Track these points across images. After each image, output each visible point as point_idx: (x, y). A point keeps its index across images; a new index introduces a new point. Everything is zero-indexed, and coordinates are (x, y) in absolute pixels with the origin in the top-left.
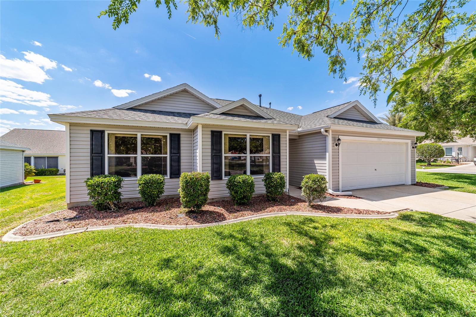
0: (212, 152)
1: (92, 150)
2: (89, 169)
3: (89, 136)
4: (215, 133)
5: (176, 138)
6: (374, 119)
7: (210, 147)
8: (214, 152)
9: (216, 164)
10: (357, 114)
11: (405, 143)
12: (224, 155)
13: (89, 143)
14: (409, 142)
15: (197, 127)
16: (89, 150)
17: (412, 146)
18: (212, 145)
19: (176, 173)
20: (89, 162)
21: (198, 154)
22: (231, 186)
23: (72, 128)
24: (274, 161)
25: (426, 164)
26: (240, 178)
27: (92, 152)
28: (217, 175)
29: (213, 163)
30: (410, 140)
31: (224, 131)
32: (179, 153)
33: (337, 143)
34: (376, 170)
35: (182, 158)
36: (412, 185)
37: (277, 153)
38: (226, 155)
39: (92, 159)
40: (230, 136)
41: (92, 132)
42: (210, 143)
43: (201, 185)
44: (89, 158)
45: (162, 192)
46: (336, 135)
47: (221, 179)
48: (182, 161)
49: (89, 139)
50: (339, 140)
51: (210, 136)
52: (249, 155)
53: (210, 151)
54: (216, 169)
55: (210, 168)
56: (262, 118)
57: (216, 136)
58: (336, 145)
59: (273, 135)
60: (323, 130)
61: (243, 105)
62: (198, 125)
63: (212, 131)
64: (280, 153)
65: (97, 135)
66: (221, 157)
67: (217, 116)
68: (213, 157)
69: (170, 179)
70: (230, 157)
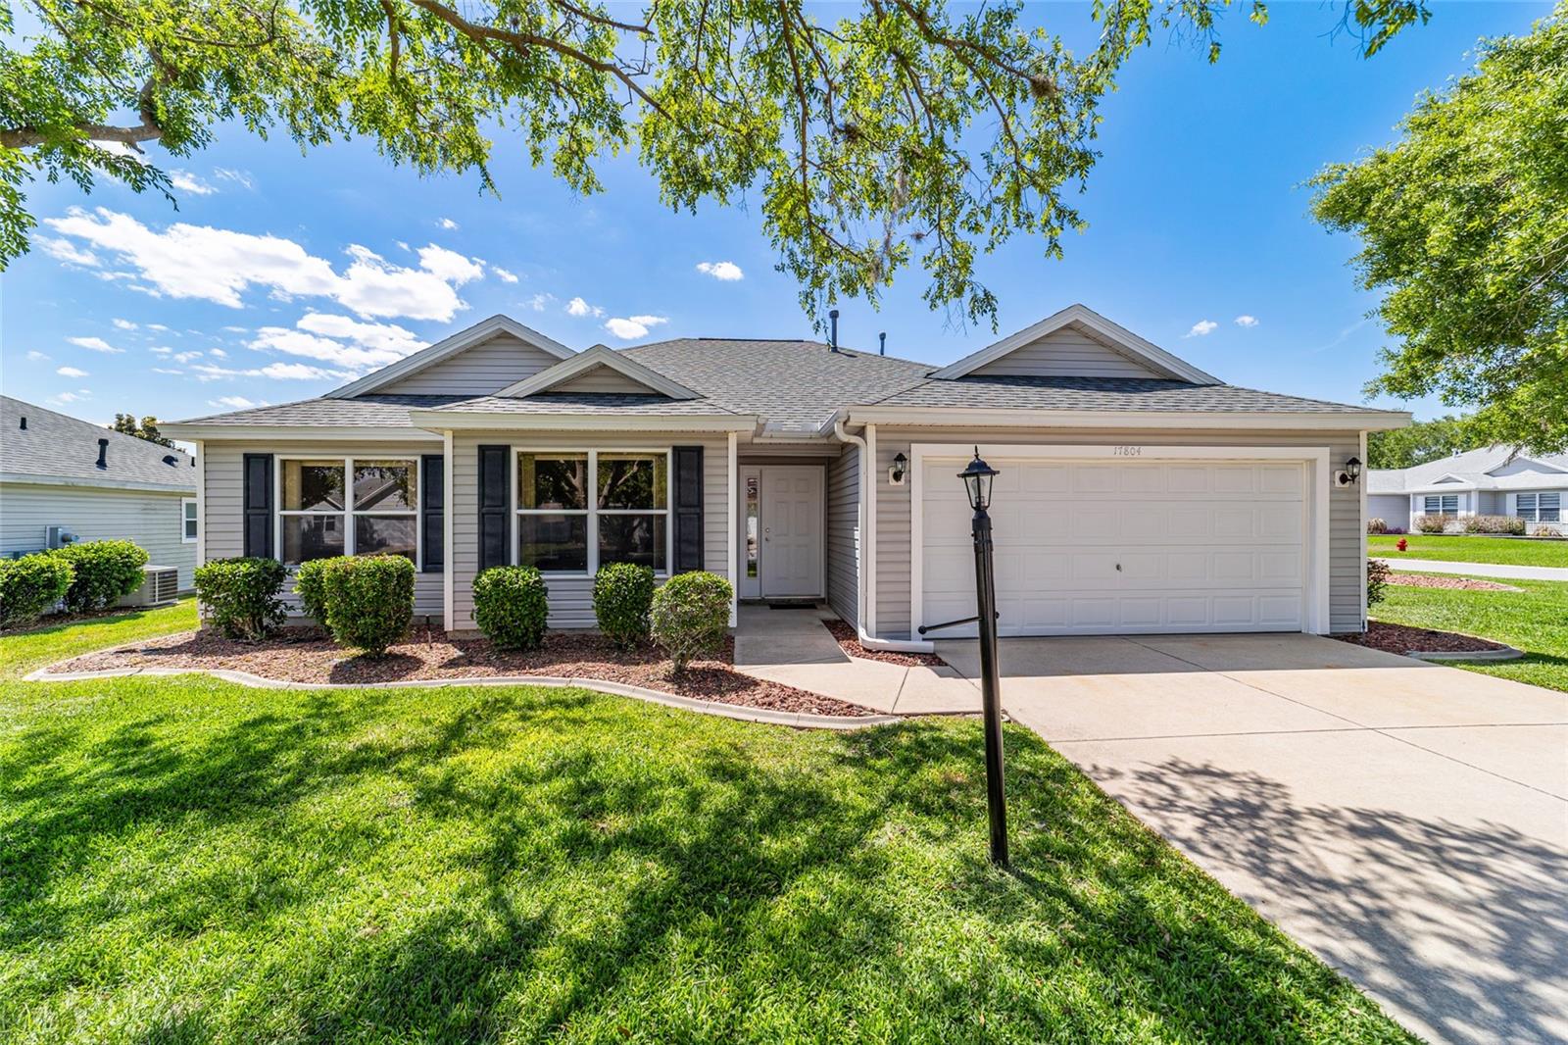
0: (481, 504)
2: (241, 545)
3: (241, 467)
4: (487, 452)
5: (433, 465)
6: (1172, 369)
8: (486, 503)
9: (491, 535)
10: (1099, 357)
11: (1307, 460)
13: (242, 485)
14: (1323, 455)
16: (241, 501)
17: (1338, 474)
18: (482, 483)
19: (438, 561)
20: (241, 527)
23: (208, 451)
24: (680, 529)
27: (249, 504)
29: (483, 534)
30: (1327, 449)
31: (516, 446)
34: (1118, 567)
36: (1334, 636)
37: (694, 506)
38: (521, 512)
39: (246, 522)
40: (537, 458)
41: (248, 458)
44: (241, 519)
46: (901, 441)
49: (241, 475)
50: (900, 458)
51: (475, 461)
52: (593, 512)
53: (475, 500)
54: (493, 552)
55: (475, 548)
56: (661, 398)
57: (492, 459)
58: (897, 476)
59: (675, 449)
60: (838, 428)
61: (604, 366)
62: (441, 431)
63: (482, 449)
64: (700, 504)
65: (258, 465)
66: (505, 517)
67: (501, 403)
68: (482, 516)
69: (425, 570)
70: (538, 517)
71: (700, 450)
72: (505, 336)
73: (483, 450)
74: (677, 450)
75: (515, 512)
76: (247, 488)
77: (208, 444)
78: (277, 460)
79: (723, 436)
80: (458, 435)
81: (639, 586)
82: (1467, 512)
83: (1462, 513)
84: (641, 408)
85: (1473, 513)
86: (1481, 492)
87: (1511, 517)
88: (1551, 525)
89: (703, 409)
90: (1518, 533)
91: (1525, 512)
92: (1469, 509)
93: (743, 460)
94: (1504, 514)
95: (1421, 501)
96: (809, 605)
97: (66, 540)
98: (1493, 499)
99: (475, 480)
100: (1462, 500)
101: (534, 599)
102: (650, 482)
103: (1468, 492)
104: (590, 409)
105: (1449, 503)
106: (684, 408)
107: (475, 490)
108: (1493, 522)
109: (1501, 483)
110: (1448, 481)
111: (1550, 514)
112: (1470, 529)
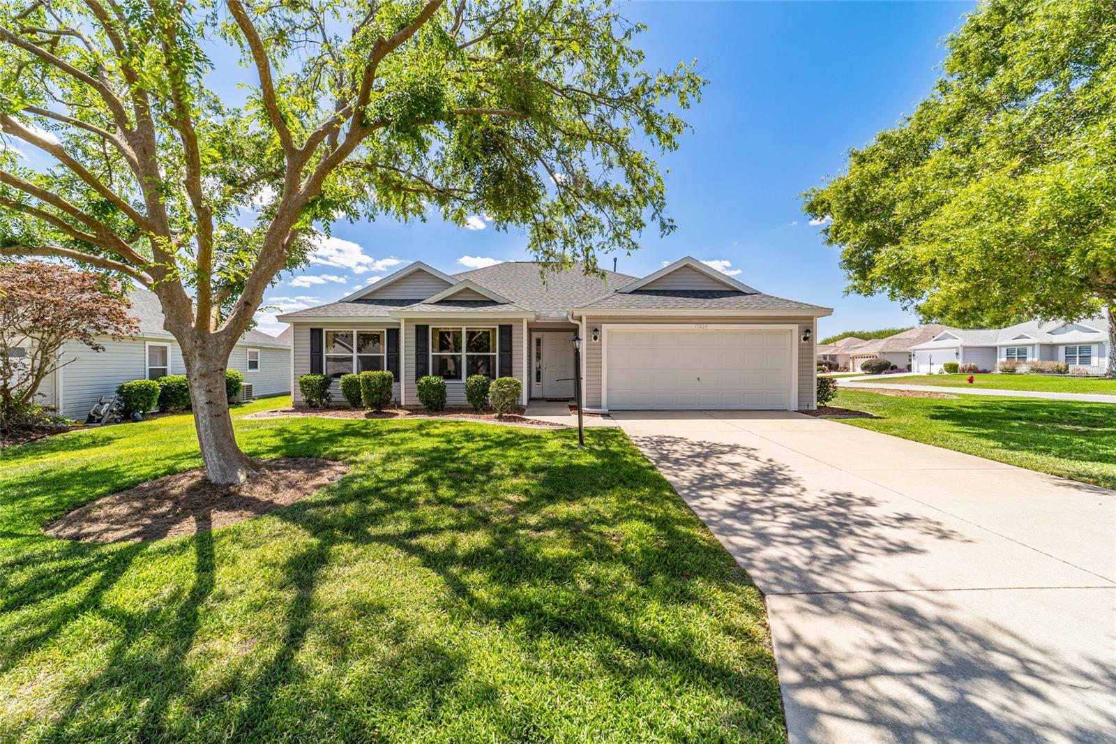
0: (417, 351)
2: (309, 369)
3: (309, 334)
4: (419, 328)
5: (393, 334)
6: (735, 286)
9: (421, 364)
10: (700, 280)
11: (789, 331)
13: (310, 342)
14: (795, 328)
16: (310, 349)
17: (802, 337)
18: (417, 342)
23: (295, 327)
24: (502, 360)
27: (312, 352)
29: (417, 363)
30: (797, 325)
31: (431, 325)
32: (398, 351)
33: (595, 334)
34: (698, 379)
36: (799, 411)
37: (508, 351)
38: (433, 354)
39: (312, 358)
40: (440, 330)
41: (312, 330)
44: (309, 357)
46: (596, 323)
49: (310, 338)
50: (596, 330)
51: (414, 332)
52: (464, 354)
53: (414, 348)
54: (421, 371)
55: (414, 369)
56: (494, 303)
57: (421, 331)
58: (595, 338)
59: (500, 326)
60: (570, 317)
61: (468, 289)
62: (400, 319)
64: (511, 350)
65: (316, 333)
66: (427, 356)
67: (425, 306)
68: (417, 355)
70: (440, 356)
71: (510, 327)
72: (420, 271)
73: (417, 327)
74: (501, 327)
75: (431, 354)
76: (312, 344)
77: (295, 324)
78: (324, 331)
79: (521, 321)
80: (407, 321)
81: (484, 384)
82: (1033, 358)
83: (1029, 359)
84: (485, 308)
85: (1036, 359)
86: (1042, 345)
87: (1061, 362)
88: (1085, 367)
89: (511, 308)
90: (1064, 372)
91: (1069, 358)
92: (1033, 357)
93: (530, 331)
94: (1057, 360)
95: (1004, 351)
96: (566, 400)
98: (1049, 350)
99: (414, 340)
100: (1029, 350)
101: (441, 390)
102: (489, 341)
103: (1033, 345)
104: (463, 309)
105: (1022, 353)
106: (504, 308)
107: (414, 344)
108: (1048, 365)
109: (1056, 339)
110: (1021, 337)
111: (1086, 360)
112: (1033, 370)
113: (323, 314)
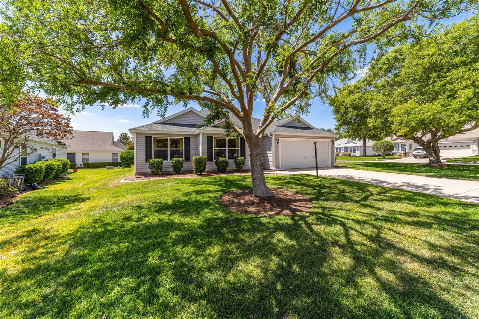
0: (207, 147)
1: (146, 146)
2: (145, 156)
3: (145, 139)
5: (187, 139)
6: (310, 126)
7: (206, 144)
9: (210, 153)
11: (328, 141)
12: (214, 149)
13: (145, 143)
14: (330, 140)
15: (199, 134)
16: (145, 146)
17: (331, 143)
18: (208, 143)
19: (188, 159)
20: (145, 152)
21: (200, 148)
22: (217, 163)
24: (242, 151)
25: (382, 157)
26: (221, 159)
27: (146, 147)
28: (210, 159)
29: (208, 153)
31: (214, 136)
32: (189, 147)
33: (278, 141)
34: (305, 157)
35: (191, 150)
36: (332, 167)
37: (243, 148)
38: (215, 149)
39: (146, 151)
40: (217, 138)
41: (146, 137)
42: (206, 142)
43: (203, 161)
44: (145, 150)
45: (182, 167)
47: (212, 161)
48: (191, 152)
49: (145, 141)
51: (206, 139)
52: (227, 149)
53: (206, 146)
54: (210, 156)
55: (207, 155)
57: (210, 139)
58: (277, 143)
60: (269, 135)
63: (208, 136)
64: (245, 147)
65: (148, 138)
66: (212, 149)
68: (208, 149)
69: (185, 161)
70: (217, 149)
72: (191, 111)
77: (137, 134)
78: (153, 137)
80: (203, 134)
83: (342, 152)
86: (345, 147)
87: (349, 153)
88: (354, 154)
90: (350, 155)
91: (351, 151)
97: (43, 158)
98: (346, 148)
100: (342, 148)
102: (235, 143)
105: (340, 150)
108: (346, 153)
109: (348, 145)
110: (339, 145)
111: (354, 152)
112: (343, 155)
113: (147, 129)
